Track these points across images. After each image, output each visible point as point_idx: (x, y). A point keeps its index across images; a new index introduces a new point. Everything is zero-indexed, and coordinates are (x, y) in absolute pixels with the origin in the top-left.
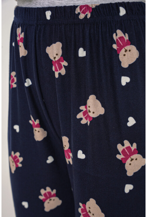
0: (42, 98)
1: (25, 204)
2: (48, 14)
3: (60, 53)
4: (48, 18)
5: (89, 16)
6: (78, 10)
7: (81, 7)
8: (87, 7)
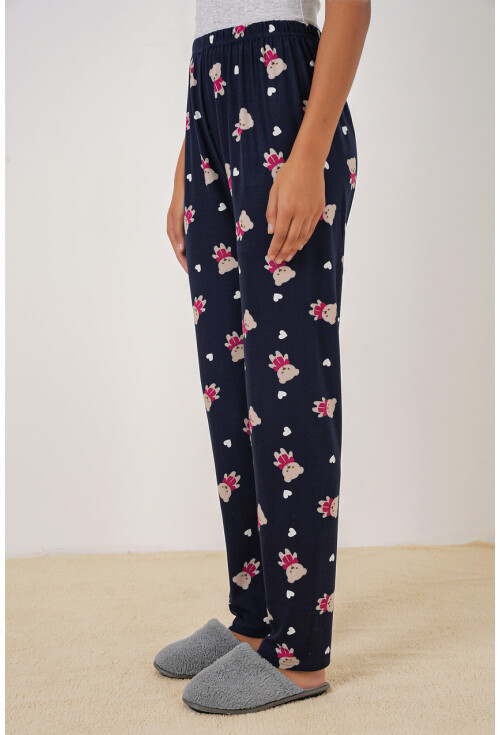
0: (209, 128)
1: (198, 268)
2: (212, 38)
3: (219, 74)
4: (211, 42)
5: (243, 35)
6: (234, 30)
7: (237, 28)
8: (242, 26)
